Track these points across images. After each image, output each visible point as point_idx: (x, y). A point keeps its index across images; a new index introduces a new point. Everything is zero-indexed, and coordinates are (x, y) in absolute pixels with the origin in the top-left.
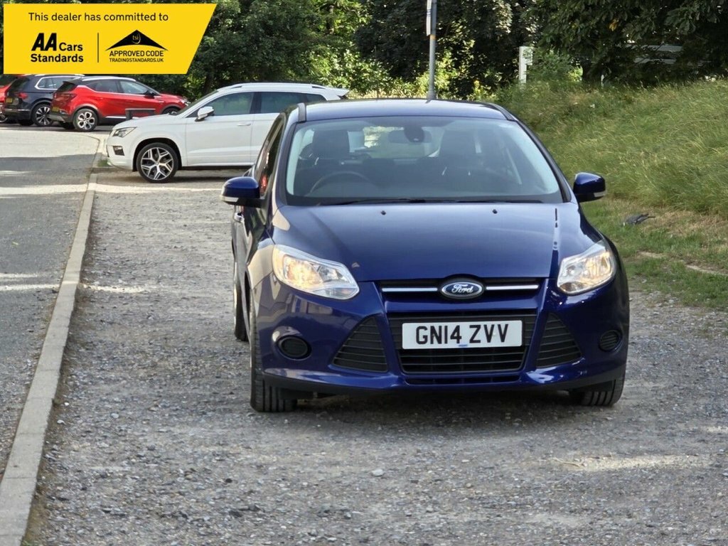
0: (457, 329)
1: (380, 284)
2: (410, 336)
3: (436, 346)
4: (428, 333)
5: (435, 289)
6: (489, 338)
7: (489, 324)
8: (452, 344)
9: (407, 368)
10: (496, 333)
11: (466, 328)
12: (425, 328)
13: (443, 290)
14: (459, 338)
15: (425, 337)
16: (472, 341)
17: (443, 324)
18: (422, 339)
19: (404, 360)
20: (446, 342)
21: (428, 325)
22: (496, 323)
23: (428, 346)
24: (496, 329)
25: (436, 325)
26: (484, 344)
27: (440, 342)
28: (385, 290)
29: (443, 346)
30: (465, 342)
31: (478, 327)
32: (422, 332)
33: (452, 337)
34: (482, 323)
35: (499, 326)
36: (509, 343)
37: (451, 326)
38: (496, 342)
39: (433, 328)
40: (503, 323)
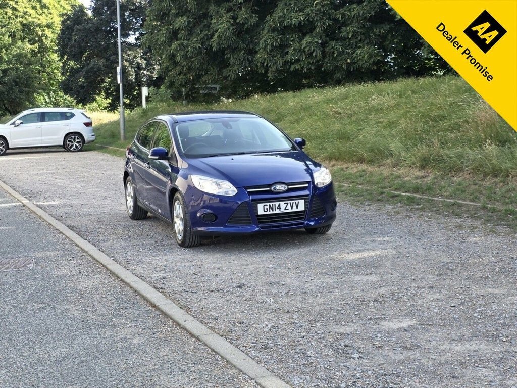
0: (279, 205)
1: (246, 188)
2: (261, 209)
3: (271, 212)
4: (268, 207)
5: (268, 189)
6: (292, 208)
7: (292, 202)
8: (278, 211)
9: (260, 223)
10: (294, 205)
11: (283, 204)
12: (267, 205)
13: (272, 189)
14: (280, 208)
15: (267, 209)
16: (285, 209)
17: (274, 203)
18: (266, 210)
19: (259, 219)
20: (275, 210)
21: (268, 204)
22: (294, 201)
23: (268, 213)
24: (294, 204)
25: (271, 204)
26: (290, 210)
27: (273, 211)
28: (248, 190)
29: (274, 212)
30: (283, 210)
31: (288, 203)
32: (266, 207)
33: (278, 208)
34: (289, 202)
35: (296, 202)
36: (299, 209)
37: (277, 204)
38: (295, 209)
39: (270, 205)
40: (297, 201)
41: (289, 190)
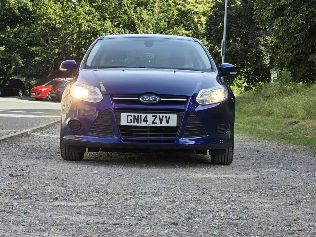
0: (146, 117)
1: (112, 95)
2: (124, 119)
3: (136, 124)
4: (132, 118)
5: (137, 99)
6: (161, 122)
7: (161, 115)
8: (143, 124)
9: (123, 134)
10: (164, 119)
11: (150, 117)
12: (131, 116)
13: (140, 99)
14: (147, 121)
15: (131, 120)
16: (153, 123)
17: (140, 114)
18: (129, 121)
19: (122, 131)
20: (141, 123)
21: (132, 114)
22: (164, 115)
23: (132, 124)
24: (164, 118)
25: (136, 115)
26: (159, 125)
27: (138, 123)
28: (114, 98)
29: (139, 125)
30: (150, 123)
31: (156, 117)
32: (130, 118)
33: (144, 121)
34: (158, 115)
35: (166, 117)
36: (170, 125)
37: (143, 115)
38: (164, 124)
39: (134, 116)
40: (168, 115)
41: (161, 102)
